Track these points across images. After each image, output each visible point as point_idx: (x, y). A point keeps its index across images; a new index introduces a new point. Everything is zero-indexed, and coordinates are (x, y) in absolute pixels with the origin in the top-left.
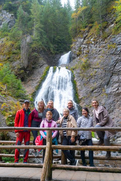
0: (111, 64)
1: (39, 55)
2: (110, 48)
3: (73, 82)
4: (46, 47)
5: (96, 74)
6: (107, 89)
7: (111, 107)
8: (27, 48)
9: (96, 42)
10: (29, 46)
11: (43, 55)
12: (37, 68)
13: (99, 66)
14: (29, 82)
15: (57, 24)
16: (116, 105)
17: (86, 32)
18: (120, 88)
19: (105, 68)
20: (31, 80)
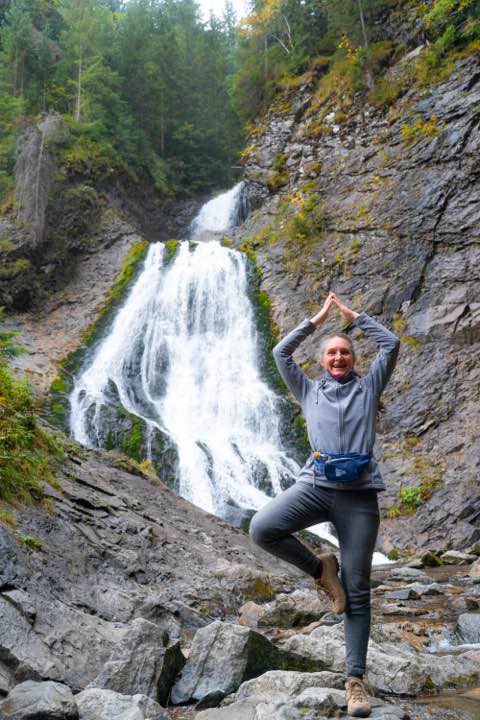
0: (424, 204)
1: (100, 197)
2: (411, 140)
3: (257, 299)
4: (132, 163)
5: (359, 255)
6: (416, 318)
7: (440, 398)
8: (42, 162)
9: (350, 127)
10: (56, 159)
11: (119, 196)
12: (93, 250)
13: (369, 220)
14: (57, 314)
15: (180, 78)
16: (462, 387)
17: (302, 89)
18: (473, 306)
19: (396, 224)
20: (62, 304)
